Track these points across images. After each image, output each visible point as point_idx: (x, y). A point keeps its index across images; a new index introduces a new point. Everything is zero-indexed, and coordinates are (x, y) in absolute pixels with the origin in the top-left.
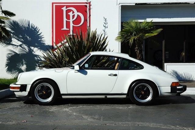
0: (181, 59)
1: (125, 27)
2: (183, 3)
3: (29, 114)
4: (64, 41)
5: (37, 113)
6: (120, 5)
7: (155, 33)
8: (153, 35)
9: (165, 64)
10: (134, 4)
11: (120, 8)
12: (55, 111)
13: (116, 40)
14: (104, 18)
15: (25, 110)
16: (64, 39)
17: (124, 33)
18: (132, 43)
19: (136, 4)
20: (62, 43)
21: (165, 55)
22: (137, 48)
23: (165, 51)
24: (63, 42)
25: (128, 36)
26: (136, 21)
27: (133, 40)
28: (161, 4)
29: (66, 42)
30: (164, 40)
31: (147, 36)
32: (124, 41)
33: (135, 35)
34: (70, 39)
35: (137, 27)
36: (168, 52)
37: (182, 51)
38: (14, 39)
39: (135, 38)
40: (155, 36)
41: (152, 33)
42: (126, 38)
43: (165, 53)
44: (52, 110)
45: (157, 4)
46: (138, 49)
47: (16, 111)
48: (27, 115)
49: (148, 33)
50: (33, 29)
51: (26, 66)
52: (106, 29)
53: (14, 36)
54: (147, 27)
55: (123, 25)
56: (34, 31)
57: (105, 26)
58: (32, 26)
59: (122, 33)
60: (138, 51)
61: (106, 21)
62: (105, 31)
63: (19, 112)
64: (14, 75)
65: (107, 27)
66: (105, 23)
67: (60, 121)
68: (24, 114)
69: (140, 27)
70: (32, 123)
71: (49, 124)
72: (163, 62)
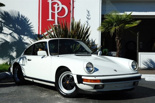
0: (153, 49)
1: (106, 19)
4: (50, 31)
13: (98, 30)
14: (87, 10)
15: (15, 96)
17: (106, 24)
18: (113, 32)
21: (139, 45)
22: (117, 37)
23: (139, 41)
25: (109, 26)
26: (117, 14)
27: (114, 30)
29: (52, 31)
32: (105, 31)
36: (142, 43)
39: (116, 28)
41: (132, 24)
42: (107, 28)
43: (139, 43)
46: (118, 39)
48: (18, 102)
49: (129, 24)
50: (23, 19)
51: (16, 52)
52: (89, 20)
53: (5, 25)
54: (128, 18)
55: (105, 17)
56: (24, 21)
57: (88, 17)
58: (22, 17)
59: (104, 23)
60: (118, 41)
61: (89, 13)
62: (87, 22)
63: (9, 98)
64: (5, 61)
65: (90, 19)
66: (88, 15)
68: (15, 101)
69: (121, 19)
72: (137, 51)
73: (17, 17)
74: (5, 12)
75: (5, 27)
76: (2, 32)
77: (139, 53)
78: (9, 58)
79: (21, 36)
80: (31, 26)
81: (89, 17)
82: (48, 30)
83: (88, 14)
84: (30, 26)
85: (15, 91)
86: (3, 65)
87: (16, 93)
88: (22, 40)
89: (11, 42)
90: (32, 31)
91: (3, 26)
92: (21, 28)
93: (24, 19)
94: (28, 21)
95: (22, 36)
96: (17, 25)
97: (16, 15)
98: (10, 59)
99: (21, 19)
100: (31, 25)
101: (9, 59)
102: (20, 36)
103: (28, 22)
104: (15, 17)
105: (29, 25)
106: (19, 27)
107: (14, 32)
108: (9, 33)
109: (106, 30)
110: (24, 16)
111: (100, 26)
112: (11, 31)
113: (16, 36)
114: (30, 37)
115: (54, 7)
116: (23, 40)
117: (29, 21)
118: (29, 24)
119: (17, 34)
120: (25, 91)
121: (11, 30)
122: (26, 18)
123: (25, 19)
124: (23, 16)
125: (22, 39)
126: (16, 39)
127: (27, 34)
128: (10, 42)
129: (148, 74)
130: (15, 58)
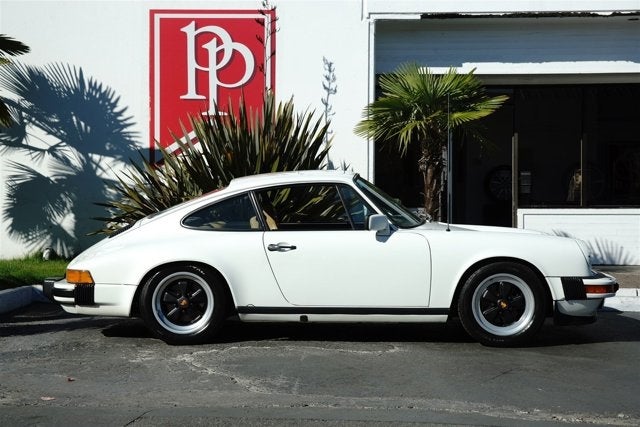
0: (570, 196)
1: (387, 92)
2: (575, 14)
3: (61, 373)
4: (187, 138)
5: (89, 369)
6: (372, 20)
7: (483, 112)
8: (475, 116)
9: (519, 210)
10: (418, 17)
11: (373, 27)
12: (148, 362)
13: (357, 131)
14: (324, 60)
15: (50, 360)
17: (383, 111)
18: (407, 141)
19: (425, 16)
20: (180, 143)
21: (519, 182)
22: (424, 158)
23: (520, 170)
24: (184, 140)
25: (396, 120)
26: (422, 70)
28: (505, 16)
29: (194, 141)
30: (516, 135)
31: (458, 119)
32: (384, 136)
33: (419, 117)
34: (208, 127)
35: (426, 91)
36: (529, 174)
37: (573, 168)
38: (34, 127)
39: (416, 127)
40: (482, 119)
41: (474, 109)
42: (388, 125)
43: (519, 175)
44: (139, 360)
45: (491, 16)
46: (428, 164)
47: (21, 364)
48: (56, 375)
49: (462, 110)
50: (98, 96)
51: (72, 215)
52: (331, 95)
53: (33, 119)
54: (459, 91)
55: (382, 85)
56: (101, 102)
57: (327, 86)
58: (93, 87)
59: (379, 109)
60: (429, 171)
61: (330, 71)
62: (326, 104)
63: (29, 366)
64: (34, 244)
65: (335, 91)
66: (328, 79)
67: (158, 395)
68: (45, 372)
69: (435, 91)
70: (68, 401)
71: (123, 404)
72: (513, 204)
73: (76, 90)
74: (30, 71)
75: (34, 123)
76: (24, 142)
77: (520, 212)
78: (47, 233)
79: (90, 155)
80: (125, 120)
81: (333, 86)
83: (327, 73)
84: (122, 121)
85: (52, 347)
86: (27, 259)
88: (95, 171)
89: (56, 180)
90: (130, 137)
91: (25, 121)
92: (89, 128)
93: (101, 94)
94: (113, 101)
95: (96, 157)
96: (74, 118)
97: (72, 83)
98: (52, 237)
99: (89, 94)
100: (126, 115)
101: (48, 237)
102: (86, 156)
103: (114, 105)
104: (67, 87)
105: (120, 118)
106: (83, 124)
107: (64, 144)
108: (47, 147)
109: (387, 132)
110: (98, 85)
111: (366, 119)
112: (53, 141)
113: (73, 155)
114: (122, 160)
116: (99, 172)
117: (119, 104)
118: (120, 113)
119: (77, 150)
120: (83, 346)
121: (55, 135)
122: (105, 92)
123: (104, 96)
124: (96, 84)
125: (94, 166)
126: (74, 168)
127: (111, 149)
128: (53, 179)
130: (71, 233)
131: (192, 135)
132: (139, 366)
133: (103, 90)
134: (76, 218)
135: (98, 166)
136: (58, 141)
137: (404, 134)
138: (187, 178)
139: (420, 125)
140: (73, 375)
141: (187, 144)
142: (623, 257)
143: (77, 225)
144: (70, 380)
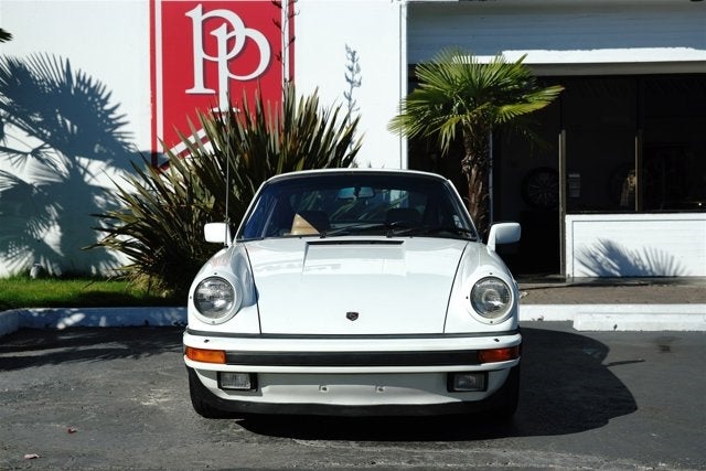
0: (623, 200)
1: (424, 82)
3: (59, 421)
4: (196, 137)
5: (93, 415)
6: (404, 3)
7: (537, 103)
8: (528, 108)
9: (567, 216)
11: (404, 10)
12: (165, 404)
13: (391, 128)
14: (347, 48)
15: (43, 404)
16: (198, 128)
17: (421, 104)
18: (449, 138)
20: (188, 143)
21: (567, 185)
22: (468, 158)
23: (568, 170)
24: (192, 139)
25: (435, 114)
26: (466, 60)
27: (453, 127)
29: (204, 140)
30: (564, 132)
31: (509, 112)
32: (421, 133)
33: (461, 111)
34: (219, 126)
35: (471, 79)
36: (578, 176)
37: (627, 169)
38: (13, 126)
39: (461, 121)
40: (536, 112)
41: (525, 101)
42: (426, 121)
43: (567, 177)
44: (151, 402)
46: (471, 163)
47: (8, 409)
48: (52, 425)
49: (513, 102)
50: (86, 91)
51: (58, 227)
52: (355, 88)
53: (12, 118)
54: (508, 80)
55: (418, 75)
56: (90, 98)
57: (350, 77)
58: (81, 81)
59: (415, 102)
60: (473, 171)
61: (353, 61)
62: (350, 99)
63: (20, 412)
64: (15, 263)
65: (360, 83)
66: (351, 69)
67: (183, 451)
68: (38, 420)
69: (481, 81)
70: (70, 462)
71: (140, 465)
72: (561, 210)
73: (62, 84)
74: (11, 64)
75: (13, 122)
76: (2, 144)
77: (569, 219)
78: (30, 250)
79: (77, 158)
80: (118, 118)
81: (357, 78)
82: (190, 134)
83: (350, 63)
84: (114, 119)
85: (46, 386)
87: (47, 392)
88: (83, 176)
89: (40, 187)
91: (4, 120)
92: (75, 128)
93: (90, 89)
94: (103, 97)
95: (84, 161)
96: (59, 117)
97: (57, 76)
98: (34, 254)
99: (77, 90)
100: (118, 113)
101: (30, 254)
102: (73, 159)
103: (105, 102)
104: (52, 81)
106: (68, 123)
107: (47, 146)
108: (30, 150)
109: (424, 129)
110: (87, 79)
112: (36, 142)
113: (58, 158)
114: (113, 164)
115: (215, 38)
116: (87, 178)
117: (109, 100)
118: (111, 111)
119: (63, 153)
120: (84, 384)
121: (37, 136)
122: (95, 87)
123: (94, 92)
124: (84, 77)
125: (82, 171)
126: (59, 173)
127: (101, 152)
128: (36, 185)
129: (592, 303)
130: (57, 249)
131: (202, 133)
132: (154, 410)
133: (92, 85)
134: (62, 230)
135: (86, 171)
136: (40, 143)
137: (447, 129)
138: (197, 182)
139: (466, 118)
140: (74, 425)
141: (196, 144)
142: (674, 267)
143: (62, 238)
144: (70, 432)
